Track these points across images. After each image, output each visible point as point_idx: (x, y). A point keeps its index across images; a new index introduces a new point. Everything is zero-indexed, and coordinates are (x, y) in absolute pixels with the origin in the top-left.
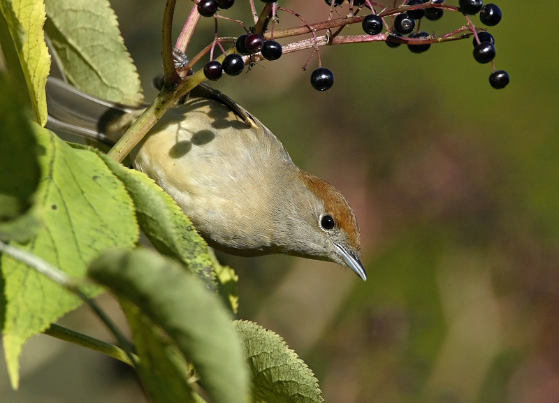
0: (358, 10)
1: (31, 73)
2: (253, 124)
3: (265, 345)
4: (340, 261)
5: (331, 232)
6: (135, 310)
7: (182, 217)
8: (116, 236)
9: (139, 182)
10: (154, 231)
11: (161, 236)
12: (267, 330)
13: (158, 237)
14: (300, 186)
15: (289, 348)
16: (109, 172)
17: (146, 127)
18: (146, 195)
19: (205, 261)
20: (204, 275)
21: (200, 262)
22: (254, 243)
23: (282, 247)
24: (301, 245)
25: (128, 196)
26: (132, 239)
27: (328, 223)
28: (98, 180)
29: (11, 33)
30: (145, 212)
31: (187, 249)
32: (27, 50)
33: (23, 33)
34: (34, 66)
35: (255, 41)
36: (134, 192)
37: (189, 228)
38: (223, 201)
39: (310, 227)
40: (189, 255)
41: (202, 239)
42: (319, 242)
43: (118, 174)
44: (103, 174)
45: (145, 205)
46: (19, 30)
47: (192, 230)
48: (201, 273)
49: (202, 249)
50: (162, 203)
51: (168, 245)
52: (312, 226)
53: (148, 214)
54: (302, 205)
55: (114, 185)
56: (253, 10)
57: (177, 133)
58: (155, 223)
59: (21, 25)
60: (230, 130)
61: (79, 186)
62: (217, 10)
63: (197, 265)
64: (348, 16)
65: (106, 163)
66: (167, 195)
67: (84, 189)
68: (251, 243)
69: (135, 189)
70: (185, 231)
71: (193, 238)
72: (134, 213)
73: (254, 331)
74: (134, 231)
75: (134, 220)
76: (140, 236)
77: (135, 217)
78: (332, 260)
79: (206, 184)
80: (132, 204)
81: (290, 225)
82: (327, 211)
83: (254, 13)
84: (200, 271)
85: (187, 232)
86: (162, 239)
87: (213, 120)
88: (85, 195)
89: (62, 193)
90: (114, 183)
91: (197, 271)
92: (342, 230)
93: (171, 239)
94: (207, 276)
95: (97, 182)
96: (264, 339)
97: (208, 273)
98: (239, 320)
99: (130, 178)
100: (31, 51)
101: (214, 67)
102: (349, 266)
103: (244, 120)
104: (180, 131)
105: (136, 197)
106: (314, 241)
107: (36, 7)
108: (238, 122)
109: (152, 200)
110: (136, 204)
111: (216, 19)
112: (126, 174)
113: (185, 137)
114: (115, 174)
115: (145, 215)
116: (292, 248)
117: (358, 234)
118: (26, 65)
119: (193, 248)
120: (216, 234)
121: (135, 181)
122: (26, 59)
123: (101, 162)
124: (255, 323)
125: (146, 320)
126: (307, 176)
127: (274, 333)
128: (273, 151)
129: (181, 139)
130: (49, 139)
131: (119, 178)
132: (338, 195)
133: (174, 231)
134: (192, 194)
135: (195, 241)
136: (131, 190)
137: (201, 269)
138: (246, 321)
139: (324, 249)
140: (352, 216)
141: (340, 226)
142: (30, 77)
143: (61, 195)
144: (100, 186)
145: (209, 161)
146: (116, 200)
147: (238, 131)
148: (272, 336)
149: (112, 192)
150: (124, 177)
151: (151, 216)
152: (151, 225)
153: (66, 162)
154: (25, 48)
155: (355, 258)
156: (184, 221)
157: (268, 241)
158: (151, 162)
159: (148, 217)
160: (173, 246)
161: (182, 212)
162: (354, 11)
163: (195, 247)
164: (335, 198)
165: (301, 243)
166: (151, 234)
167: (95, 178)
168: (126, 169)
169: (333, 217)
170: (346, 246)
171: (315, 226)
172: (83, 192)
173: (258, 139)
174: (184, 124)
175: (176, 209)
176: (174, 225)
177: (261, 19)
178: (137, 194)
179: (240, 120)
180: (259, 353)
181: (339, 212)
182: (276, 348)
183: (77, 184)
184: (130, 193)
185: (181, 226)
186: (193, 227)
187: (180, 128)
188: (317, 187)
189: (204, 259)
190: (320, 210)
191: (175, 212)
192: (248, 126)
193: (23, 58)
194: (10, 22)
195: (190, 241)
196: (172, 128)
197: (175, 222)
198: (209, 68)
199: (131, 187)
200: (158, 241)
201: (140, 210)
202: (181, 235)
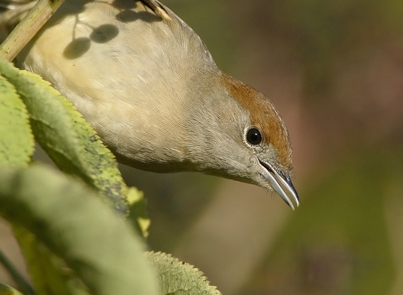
2: (165, 15)
3: (181, 280)
4: (266, 185)
5: (258, 148)
6: (30, 237)
7: (84, 125)
8: (7, 148)
9: (33, 84)
10: (51, 142)
11: (61, 148)
12: (183, 263)
13: (57, 149)
14: (221, 92)
15: (210, 285)
17: (38, 23)
18: (42, 99)
19: (112, 176)
20: (111, 193)
21: (107, 178)
22: (164, 157)
23: (199, 164)
24: (220, 162)
25: (20, 101)
26: (26, 151)
27: (254, 137)
30: (41, 119)
31: (91, 163)
36: (27, 96)
37: (93, 139)
38: (130, 106)
39: (232, 141)
40: (93, 170)
41: (109, 151)
42: (242, 160)
43: (7, 75)
45: (41, 111)
47: (96, 140)
48: (108, 191)
49: (109, 162)
50: (61, 108)
51: (70, 158)
52: (235, 140)
53: (44, 121)
54: (224, 115)
55: (3, 89)
57: (75, 27)
58: (53, 132)
60: (138, 23)
63: (103, 181)
66: (65, 99)
68: (162, 158)
69: (28, 92)
70: (87, 141)
71: (97, 150)
72: (28, 121)
73: (168, 264)
74: (28, 142)
75: (28, 129)
76: (35, 147)
77: (28, 127)
78: (256, 183)
79: (111, 86)
80: (25, 111)
81: (209, 138)
82: (253, 123)
84: (107, 188)
85: (90, 143)
86: (61, 151)
87: (117, 11)
90: (3, 86)
91: (103, 188)
92: (270, 145)
93: (73, 150)
94: (116, 193)
96: (180, 274)
97: (117, 191)
98: (150, 251)
102: (276, 191)
103: (153, 10)
104: (79, 26)
105: (30, 102)
106: (237, 159)
108: (147, 13)
109: (49, 105)
110: (30, 109)
112: (18, 75)
113: (84, 33)
115: (40, 122)
116: (210, 165)
117: (290, 150)
119: (97, 162)
120: (123, 147)
121: (28, 83)
124: (170, 255)
125: (43, 248)
126: (230, 81)
127: (192, 266)
128: (191, 46)
129: (79, 35)
131: (10, 80)
132: (267, 103)
133: (76, 141)
134: (95, 99)
135: (100, 153)
136: (24, 94)
137: (108, 186)
138: (159, 253)
139: (248, 169)
140: (282, 129)
141: (268, 140)
145: (116, 60)
146: (6, 105)
147: (148, 24)
148: (189, 270)
151: (48, 123)
152: (48, 134)
155: (286, 179)
156: (87, 130)
157: (180, 156)
158: (44, 63)
159: (44, 124)
160: (76, 158)
161: (84, 120)
163: (100, 160)
164: (263, 108)
165: (221, 159)
166: (49, 145)
168: (17, 69)
169: (260, 131)
170: (276, 165)
171: (239, 140)
173: (173, 32)
174: (83, 17)
175: (76, 116)
176: (75, 134)
179: (150, 11)
180: (175, 291)
181: (267, 125)
182: (194, 284)
184: (22, 97)
185: (83, 136)
186: (97, 137)
187: (77, 21)
188: (240, 94)
189: (111, 174)
190: (244, 122)
191: (75, 119)
192: (160, 18)
195: (94, 153)
196: (69, 21)
197: (77, 131)
199: (24, 91)
200: (57, 153)
201: (34, 118)
202: (83, 147)
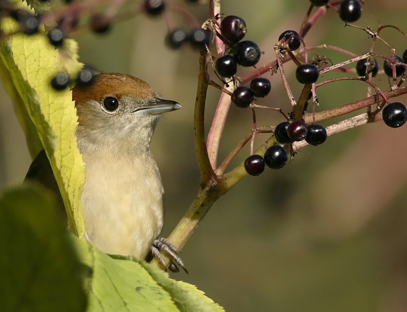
0: (402, 82)
1: (65, 181)
16: (153, 283)
28: (142, 292)
29: (41, 139)
32: (60, 157)
33: (54, 137)
34: (68, 174)
35: (298, 128)
44: (147, 285)
46: (49, 135)
56: (289, 94)
59: (51, 129)
61: (121, 298)
62: (253, 99)
64: (393, 88)
65: (150, 274)
67: (126, 301)
83: (291, 97)
88: (128, 306)
89: (103, 304)
95: (140, 293)
99: (177, 287)
100: (63, 159)
101: (256, 161)
107: (67, 111)
111: (253, 109)
114: (160, 285)
118: (59, 172)
122: (59, 167)
123: (145, 273)
130: (87, 249)
142: (63, 185)
143: (102, 306)
144: (144, 297)
149: (158, 303)
150: (170, 287)
153: (106, 272)
154: (57, 154)
162: (398, 81)
167: (138, 289)
172: (125, 304)
177: (300, 103)
178: (184, 304)
183: (119, 295)
193: (55, 166)
194: (39, 127)
198: (250, 163)
